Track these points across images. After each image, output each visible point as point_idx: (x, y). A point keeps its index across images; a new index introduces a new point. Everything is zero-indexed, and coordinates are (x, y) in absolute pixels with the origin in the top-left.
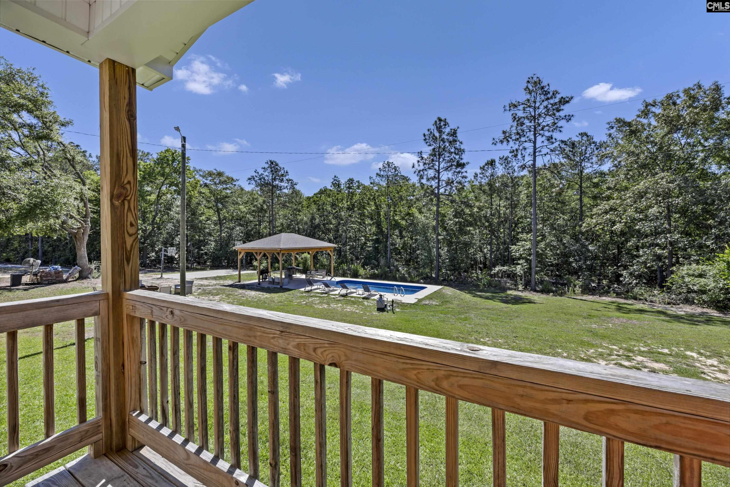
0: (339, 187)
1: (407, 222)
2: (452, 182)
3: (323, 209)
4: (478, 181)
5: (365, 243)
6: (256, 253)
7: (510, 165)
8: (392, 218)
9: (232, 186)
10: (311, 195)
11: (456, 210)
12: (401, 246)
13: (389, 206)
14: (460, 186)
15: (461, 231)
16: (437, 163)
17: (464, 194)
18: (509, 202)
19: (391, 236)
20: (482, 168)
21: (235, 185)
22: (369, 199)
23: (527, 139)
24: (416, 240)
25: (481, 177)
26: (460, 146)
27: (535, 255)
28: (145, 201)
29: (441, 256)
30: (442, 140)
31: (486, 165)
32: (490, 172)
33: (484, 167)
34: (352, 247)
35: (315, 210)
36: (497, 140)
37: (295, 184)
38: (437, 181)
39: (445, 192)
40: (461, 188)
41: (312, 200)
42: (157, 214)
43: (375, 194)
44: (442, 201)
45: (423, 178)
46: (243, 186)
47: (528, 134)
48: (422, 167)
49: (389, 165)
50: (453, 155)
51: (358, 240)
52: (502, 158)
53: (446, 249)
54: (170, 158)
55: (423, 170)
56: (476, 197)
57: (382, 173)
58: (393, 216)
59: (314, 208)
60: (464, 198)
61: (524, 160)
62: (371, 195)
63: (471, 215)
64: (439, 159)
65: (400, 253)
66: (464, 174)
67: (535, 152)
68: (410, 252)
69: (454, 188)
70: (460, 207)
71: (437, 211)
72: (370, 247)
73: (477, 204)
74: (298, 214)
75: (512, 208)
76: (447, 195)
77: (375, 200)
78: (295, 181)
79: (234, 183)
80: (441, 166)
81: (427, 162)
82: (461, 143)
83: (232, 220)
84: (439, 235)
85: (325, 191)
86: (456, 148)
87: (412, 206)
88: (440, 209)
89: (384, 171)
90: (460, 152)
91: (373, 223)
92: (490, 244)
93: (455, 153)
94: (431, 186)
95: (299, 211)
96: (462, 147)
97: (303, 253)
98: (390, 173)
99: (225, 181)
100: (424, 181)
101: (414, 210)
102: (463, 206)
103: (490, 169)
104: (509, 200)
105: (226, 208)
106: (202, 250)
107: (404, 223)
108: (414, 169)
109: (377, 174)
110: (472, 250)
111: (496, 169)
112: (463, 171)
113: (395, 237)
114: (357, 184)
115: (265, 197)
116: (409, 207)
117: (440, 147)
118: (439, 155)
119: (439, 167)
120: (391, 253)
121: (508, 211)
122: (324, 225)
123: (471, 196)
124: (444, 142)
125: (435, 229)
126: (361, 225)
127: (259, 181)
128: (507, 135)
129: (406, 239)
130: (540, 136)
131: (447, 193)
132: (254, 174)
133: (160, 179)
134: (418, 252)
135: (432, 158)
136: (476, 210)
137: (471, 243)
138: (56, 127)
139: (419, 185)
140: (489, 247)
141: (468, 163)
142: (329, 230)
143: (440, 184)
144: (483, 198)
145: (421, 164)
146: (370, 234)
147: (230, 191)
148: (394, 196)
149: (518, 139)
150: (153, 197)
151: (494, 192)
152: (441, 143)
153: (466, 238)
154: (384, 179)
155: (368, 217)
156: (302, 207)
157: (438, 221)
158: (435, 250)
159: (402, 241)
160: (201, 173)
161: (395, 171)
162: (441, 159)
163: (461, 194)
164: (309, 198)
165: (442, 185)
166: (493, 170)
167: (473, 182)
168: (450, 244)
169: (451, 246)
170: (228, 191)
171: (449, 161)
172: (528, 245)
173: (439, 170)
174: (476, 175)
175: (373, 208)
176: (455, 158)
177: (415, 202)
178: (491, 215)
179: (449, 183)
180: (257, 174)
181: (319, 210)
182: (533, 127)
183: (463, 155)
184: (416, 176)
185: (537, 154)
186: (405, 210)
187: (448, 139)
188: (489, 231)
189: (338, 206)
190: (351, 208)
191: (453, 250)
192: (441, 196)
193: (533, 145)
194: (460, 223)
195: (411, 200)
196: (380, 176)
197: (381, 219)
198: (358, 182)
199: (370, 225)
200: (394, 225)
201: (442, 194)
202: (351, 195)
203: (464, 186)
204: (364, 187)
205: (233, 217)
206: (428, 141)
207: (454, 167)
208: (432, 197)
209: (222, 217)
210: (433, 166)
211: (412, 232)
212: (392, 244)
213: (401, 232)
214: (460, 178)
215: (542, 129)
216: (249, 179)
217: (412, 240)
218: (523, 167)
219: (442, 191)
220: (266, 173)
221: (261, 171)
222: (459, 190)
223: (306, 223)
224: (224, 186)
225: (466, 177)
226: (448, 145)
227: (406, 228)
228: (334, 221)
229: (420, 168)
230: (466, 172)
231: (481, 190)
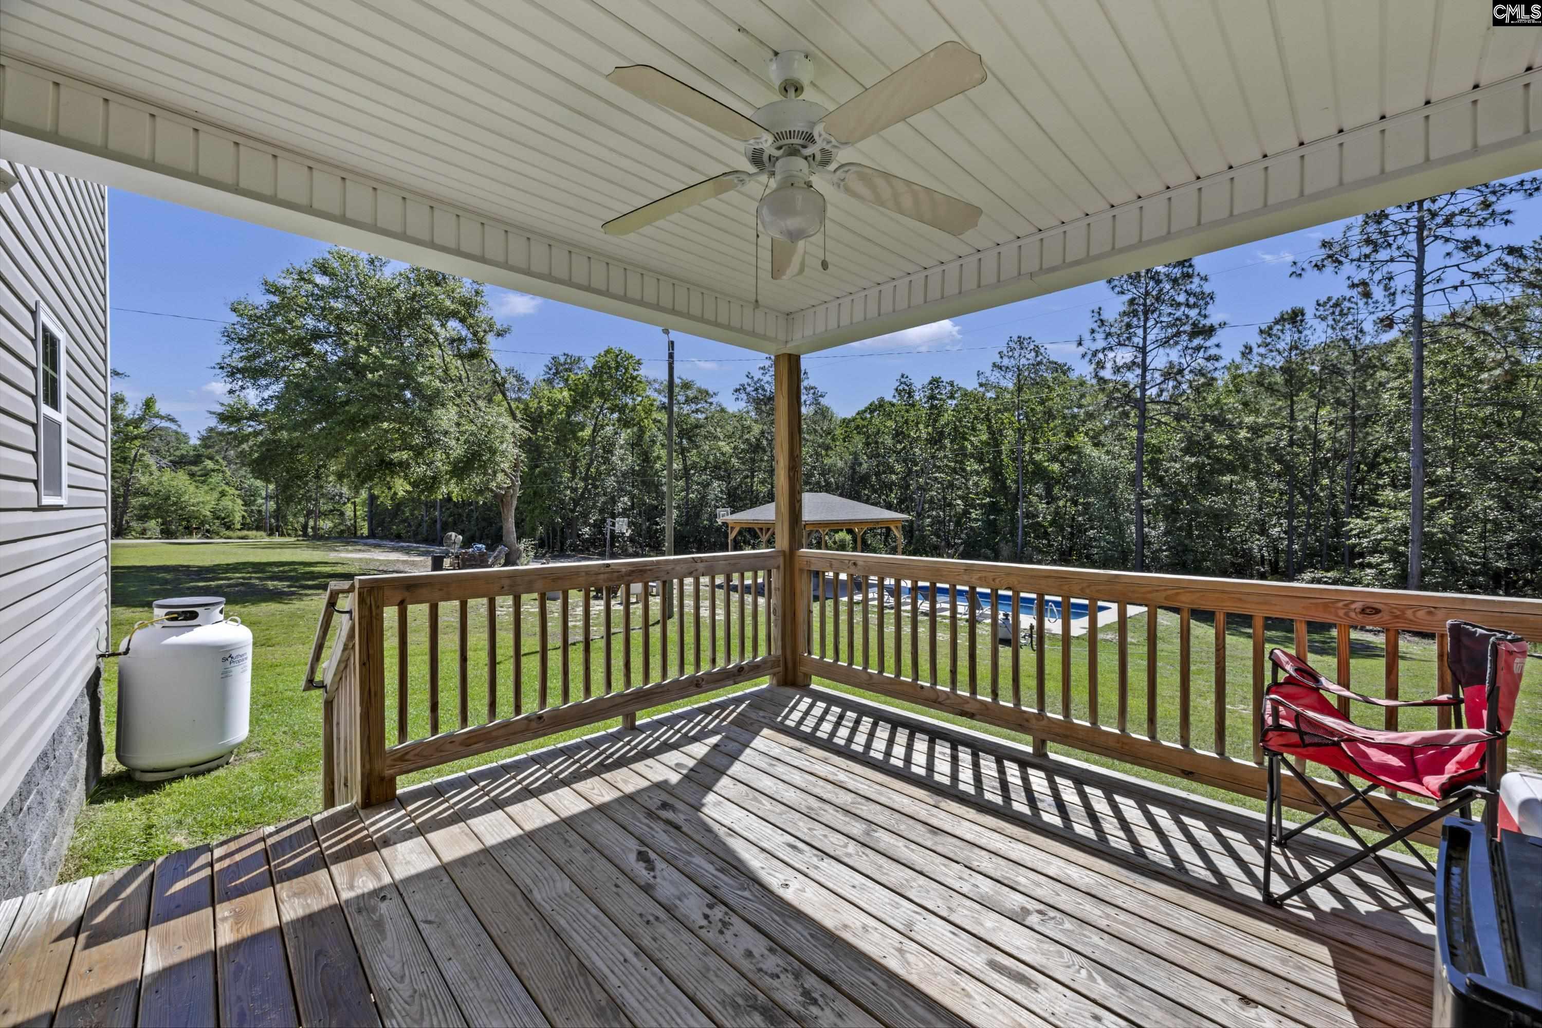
0: (910, 396)
1: (1063, 465)
2: (1181, 372)
3: (877, 443)
4: (1254, 362)
5: (966, 513)
6: (761, 529)
7: (1350, 318)
8: (1027, 458)
9: (706, 406)
10: (849, 416)
11: (1189, 438)
12: (1049, 518)
13: (1021, 432)
14: (1202, 380)
15: (1205, 485)
16: (1140, 332)
17: (1210, 399)
18: (1344, 411)
19: (1025, 496)
20: (1266, 332)
21: (711, 404)
22: (976, 418)
23: (1396, 254)
24: (1087, 506)
25: (1261, 355)
26: (1200, 286)
27: (1417, 544)
28: (576, 439)
29: (1150, 543)
30: (1152, 278)
31: (1277, 322)
32: (1288, 339)
33: (1270, 328)
34: (937, 521)
35: (860, 446)
36: (1305, 266)
37: (822, 396)
38: (1139, 371)
39: (1160, 395)
40: (1203, 385)
41: (853, 424)
42: (592, 461)
43: (989, 408)
44: (1151, 418)
45: (1103, 368)
46: (724, 406)
47: (1401, 240)
48: (1101, 344)
49: (1021, 343)
50: (1183, 308)
51: (950, 505)
52: (1325, 303)
53: (1162, 526)
54: (613, 364)
55: (1104, 349)
56: (1246, 404)
57: (1006, 362)
58: (1030, 454)
59: (858, 441)
60: (1210, 407)
61: (1393, 303)
62: (980, 410)
63: (1234, 446)
64: (1146, 320)
65: (1046, 535)
66: (1213, 351)
67: (1419, 285)
68: (1072, 534)
69: (1185, 386)
70: (1200, 428)
71: (1140, 440)
72: (977, 520)
73: (1249, 420)
74: (827, 455)
75: (1353, 426)
76: (1165, 402)
77: (989, 421)
78: (821, 389)
79: (710, 400)
80: (1151, 337)
81: (1113, 330)
82: (1205, 279)
83: (705, 469)
84: (1143, 495)
85: (881, 406)
86: (1189, 293)
87: (1077, 430)
88: (1146, 436)
89: (1010, 357)
90: (1203, 299)
91: (985, 471)
92: (1290, 515)
93: (1188, 305)
94: (1125, 385)
95: (828, 448)
96: (1207, 288)
97: (837, 531)
98: (1023, 361)
99: (696, 398)
100: (1107, 374)
101: (1081, 438)
102: (1208, 427)
103: (1288, 333)
104: (1344, 405)
105: (697, 447)
106: (657, 524)
107: (1056, 467)
108: (1082, 350)
109: (994, 365)
110: (1236, 531)
111: (1306, 332)
112: (1208, 344)
113: (1034, 499)
114: (949, 388)
115: (765, 424)
116: (1069, 434)
117: (1147, 293)
118: (1146, 313)
119: (1145, 339)
120: (1026, 534)
121: (1342, 433)
122: (878, 474)
123: (1231, 401)
124: (1158, 282)
125: (1134, 480)
126: (956, 473)
127: (754, 394)
128: (1336, 248)
129: (1061, 503)
130: (1439, 242)
131: (1165, 396)
132: (746, 381)
133: (597, 400)
134: (1091, 533)
135: (1126, 319)
136: (1243, 434)
137: (1231, 513)
138: (490, 338)
139: (1094, 381)
140: (1284, 521)
141: (1223, 325)
142: (889, 486)
143: (1148, 378)
144: (1267, 403)
145: (1100, 336)
146: (977, 494)
147: (704, 416)
148: (1032, 410)
149: (1367, 256)
150: (586, 433)
151: (1300, 389)
152: (1152, 284)
153: (1218, 502)
154: (1009, 375)
155: (972, 455)
156: (833, 440)
157: (1140, 463)
158: (1133, 528)
159: (1053, 507)
160: (657, 386)
161: (1037, 356)
162: (1150, 323)
163: (1204, 399)
164: (846, 422)
165: (1153, 379)
166: (1296, 336)
167: (1237, 367)
168: (1172, 514)
169: (1175, 521)
170: (701, 416)
171: (1170, 325)
172: (1400, 518)
173: (1144, 347)
174: (1247, 351)
175: (984, 437)
176: (1187, 317)
177: (1084, 422)
178: (1291, 443)
179: (1172, 373)
180: (750, 381)
181: (867, 444)
182: (1414, 223)
183: (1209, 307)
184: (1087, 365)
185: (1426, 289)
186: (1058, 439)
187: (1167, 275)
188: (1288, 483)
189: (909, 436)
190: (936, 440)
191: (1180, 529)
192: (1150, 406)
193: (1414, 267)
194: (1200, 467)
195: (1074, 417)
196: (1000, 368)
197: (1002, 460)
198: (951, 384)
199: (977, 473)
200: (1033, 473)
201: (1152, 401)
202: (936, 411)
203: (1214, 379)
204: (966, 394)
205: (708, 463)
206: (1116, 283)
207: (1184, 337)
208: (1127, 408)
209: (689, 463)
210: (1129, 339)
211: (1076, 488)
212: (1028, 515)
213: (1049, 489)
214: (1200, 361)
215: (1448, 222)
216: (737, 390)
217: (1076, 505)
218: (1388, 323)
219: (1152, 392)
220: (767, 378)
221: (757, 375)
222: (1197, 390)
223: (841, 472)
224: (694, 406)
225: (1217, 358)
226: (1168, 287)
227: (1061, 480)
228: (898, 467)
229: (1094, 347)
230: (1218, 346)
231: (1262, 385)
